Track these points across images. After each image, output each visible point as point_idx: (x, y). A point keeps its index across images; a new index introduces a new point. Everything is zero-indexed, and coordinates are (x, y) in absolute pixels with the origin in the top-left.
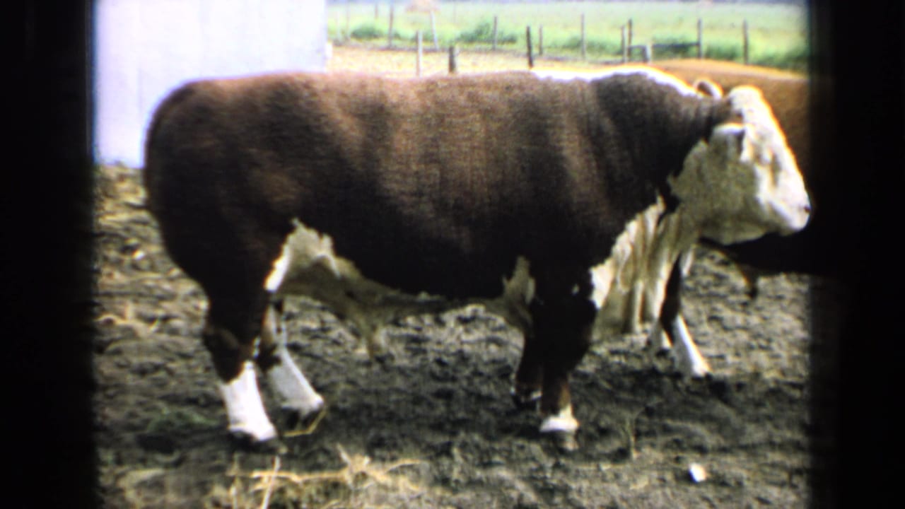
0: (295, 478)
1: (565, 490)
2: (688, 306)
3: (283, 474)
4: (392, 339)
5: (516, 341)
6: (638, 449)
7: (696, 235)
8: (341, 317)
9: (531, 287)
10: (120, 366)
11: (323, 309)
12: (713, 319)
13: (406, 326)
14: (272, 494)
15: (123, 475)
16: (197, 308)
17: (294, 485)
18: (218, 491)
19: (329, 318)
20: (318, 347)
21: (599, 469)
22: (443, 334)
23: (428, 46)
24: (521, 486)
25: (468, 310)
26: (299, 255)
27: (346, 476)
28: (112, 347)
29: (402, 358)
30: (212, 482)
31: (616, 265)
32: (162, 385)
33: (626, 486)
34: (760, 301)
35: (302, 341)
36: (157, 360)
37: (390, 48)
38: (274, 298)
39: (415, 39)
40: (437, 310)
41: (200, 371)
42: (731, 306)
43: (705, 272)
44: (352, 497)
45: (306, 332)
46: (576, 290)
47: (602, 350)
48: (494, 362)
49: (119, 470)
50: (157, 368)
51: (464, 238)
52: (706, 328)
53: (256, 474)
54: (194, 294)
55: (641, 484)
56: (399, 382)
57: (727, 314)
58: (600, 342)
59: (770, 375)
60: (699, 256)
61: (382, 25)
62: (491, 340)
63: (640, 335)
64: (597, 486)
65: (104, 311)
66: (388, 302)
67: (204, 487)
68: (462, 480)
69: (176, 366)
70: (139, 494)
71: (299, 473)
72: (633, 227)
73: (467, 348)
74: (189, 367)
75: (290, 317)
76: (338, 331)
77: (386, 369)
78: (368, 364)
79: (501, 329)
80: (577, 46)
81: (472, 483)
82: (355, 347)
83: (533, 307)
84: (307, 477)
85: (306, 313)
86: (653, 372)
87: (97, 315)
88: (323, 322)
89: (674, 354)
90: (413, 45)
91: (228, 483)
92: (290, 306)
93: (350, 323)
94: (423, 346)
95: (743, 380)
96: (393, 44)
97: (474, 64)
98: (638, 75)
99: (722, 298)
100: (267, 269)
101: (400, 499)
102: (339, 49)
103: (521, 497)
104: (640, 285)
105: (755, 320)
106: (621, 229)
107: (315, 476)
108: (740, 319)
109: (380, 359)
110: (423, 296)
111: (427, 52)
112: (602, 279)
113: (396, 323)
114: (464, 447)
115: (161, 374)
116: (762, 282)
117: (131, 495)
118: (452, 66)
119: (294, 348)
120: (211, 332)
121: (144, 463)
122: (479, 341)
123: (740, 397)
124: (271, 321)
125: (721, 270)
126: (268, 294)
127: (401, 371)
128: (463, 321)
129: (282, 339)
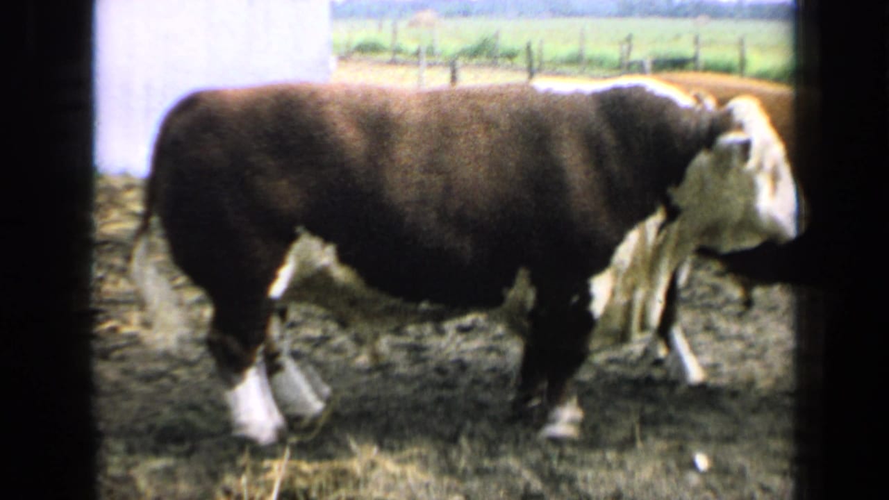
0: (305, 467)
1: (571, 480)
2: (685, 317)
3: (294, 463)
4: (395, 347)
5: (515, 349)
6: (643, 438)
7: (692, 246)
8: (343, 324)
9: (530, 297)
10: (126, 372)
11: (325, 318)
12: (709, 328)
13: (407, 334)
14: (282, 484)
15: (136, 464)
16: (201, 316)
17: (304, 475)
18: (229, 480)
19: (332, 327)
20: (319, 354)
21: (604, 459)
22: (444, 342)
23: (432, 60)
24: (527, 475)
25: (468, 320)
26: (303, 264)
27: (356, 466)
28: (117, 354)
29: (403, 366)
30: (223, 472)
31: (616, 274)
32: (167, 390)
33: (632, 475)
34: (755, 311)
35: (306, 349)
36: (162, 366)
37: (393, 62)
38: (278, 306)
39: (417, 54)
40: (437, 319)
41: (203, 377)
42: (727, 316)
43: (701, 284)
44: (361, 485)
45: (309, 340)
46: (575, 299)
47: (599, 358)
48: (493, 370)
49: (131, 459)
50: (161, 375)
51: (465, 247)
52: (702, 338)
53: (266, 463)
54: (200, 302)
55: (646, 473)
56: (401, 389)
57: (722, 324)
58: (599, 351)
59: (764, 384)
60: (696, 266)
61: (384, 38)
62: (490, 350)
63: (637, 344)
64: (603, 473)
65: (108, 318)
66: (391, 311)
67: (215, 476)
68: (470, 468)
69: (182, 373)
70: (150, 483)
71: (309, 461)
72: (633, 237)
73: (468, 358)
74: (193, 374)
75: (293, 325)
76: (341, 339)
77: (386, 377)
78: (369, 371)
79: (500, 337)
80: (577, 62)
81: (480, 472)
82: (357, 355)
83: (533, 315)
84: (316, 465)
85: (309, 320)
86: (649, 381)
87: (100, 323)
88: (325, 331)
89: (668, 363)
90: (416, 59)
91: (239, 472)
92: (294, 314)
93: (353, 331)
94: (424, 355)
95: (738, 388)
96: (397, 57)
97: (476, 77)
98: (638, 89)
99: (719, 308)
100: (271, 277)
101: (408, 487)
102: (343, 63)
103: (527, 485)
104: (640, 295)
105: (749, 329)
106: (620, 239)
107: (325, 466)
108: (734, 328)
109: (381, 367)
110: (424, 306)
111: (430, 65)
112: (602, 289)
113: (398, 331)
114: (471, 436)
115: (165, 381)
116: (758, 292)
117: (142, 483)
118: (454, 79)
119: (296, 355)
120: (216, 337)
121: (157, 452)
122: (479, 349)
123: (734, 405)
124: (275, 329)
125: (717, 281)
126: (272, 302)
127: (401, 379)
128: (463, 330)
129: (285, 346)
